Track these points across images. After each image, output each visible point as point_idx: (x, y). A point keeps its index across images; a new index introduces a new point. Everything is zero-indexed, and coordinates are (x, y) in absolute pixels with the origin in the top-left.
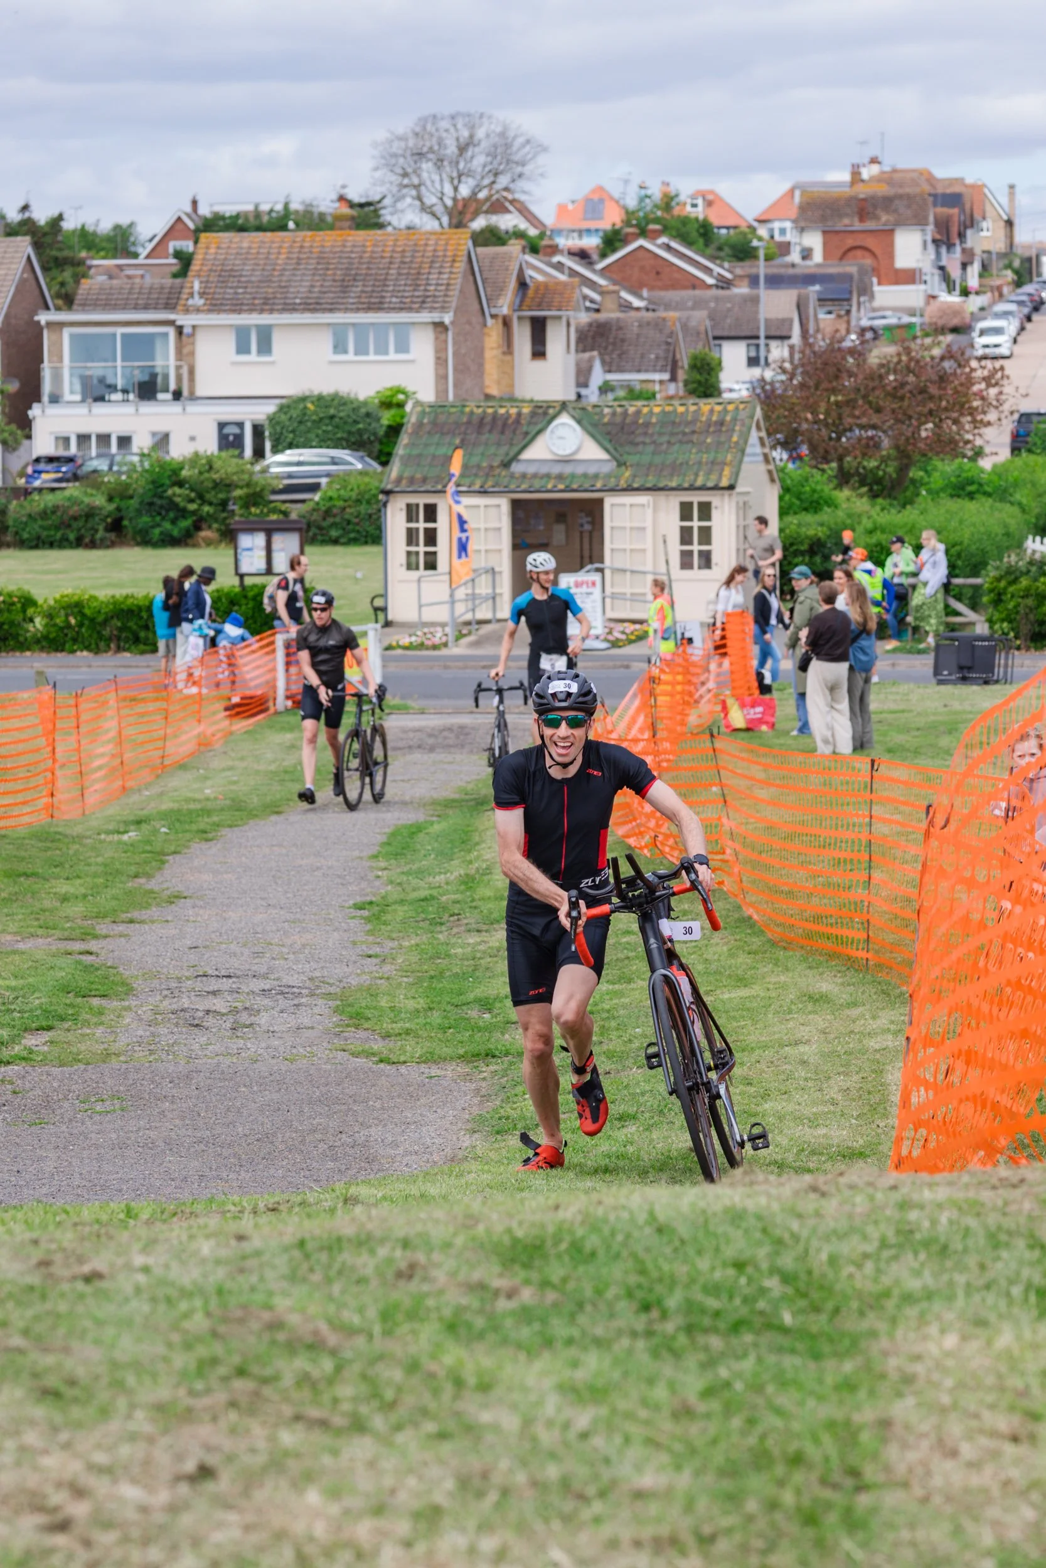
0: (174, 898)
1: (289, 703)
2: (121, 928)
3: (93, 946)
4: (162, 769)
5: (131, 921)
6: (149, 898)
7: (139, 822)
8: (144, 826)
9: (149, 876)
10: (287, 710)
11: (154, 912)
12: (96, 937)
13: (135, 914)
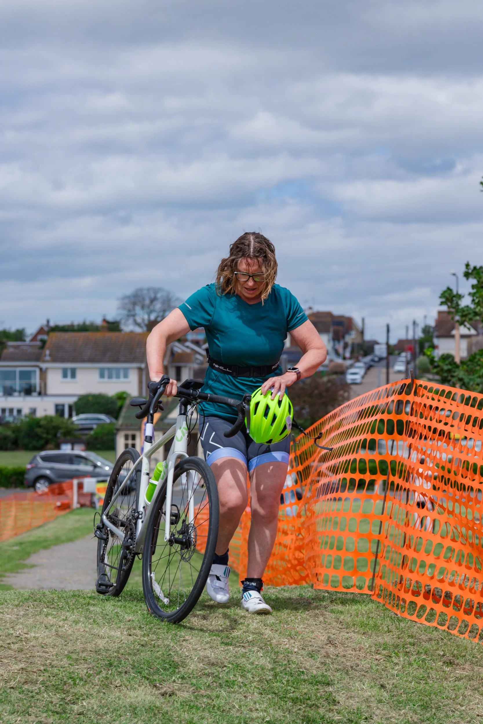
0: (33, 566)
1: (78, 506)
2: (14, 575)
3: (4, 579)
4: (30, 528)
5: (18, 573)
6: (24, 566)
7: (21, 544)
8: (23, 546)
9: (24, 560)
10: (77, 509)
11: (26, 570)
12: (4, 576)
13: (19, 571)
